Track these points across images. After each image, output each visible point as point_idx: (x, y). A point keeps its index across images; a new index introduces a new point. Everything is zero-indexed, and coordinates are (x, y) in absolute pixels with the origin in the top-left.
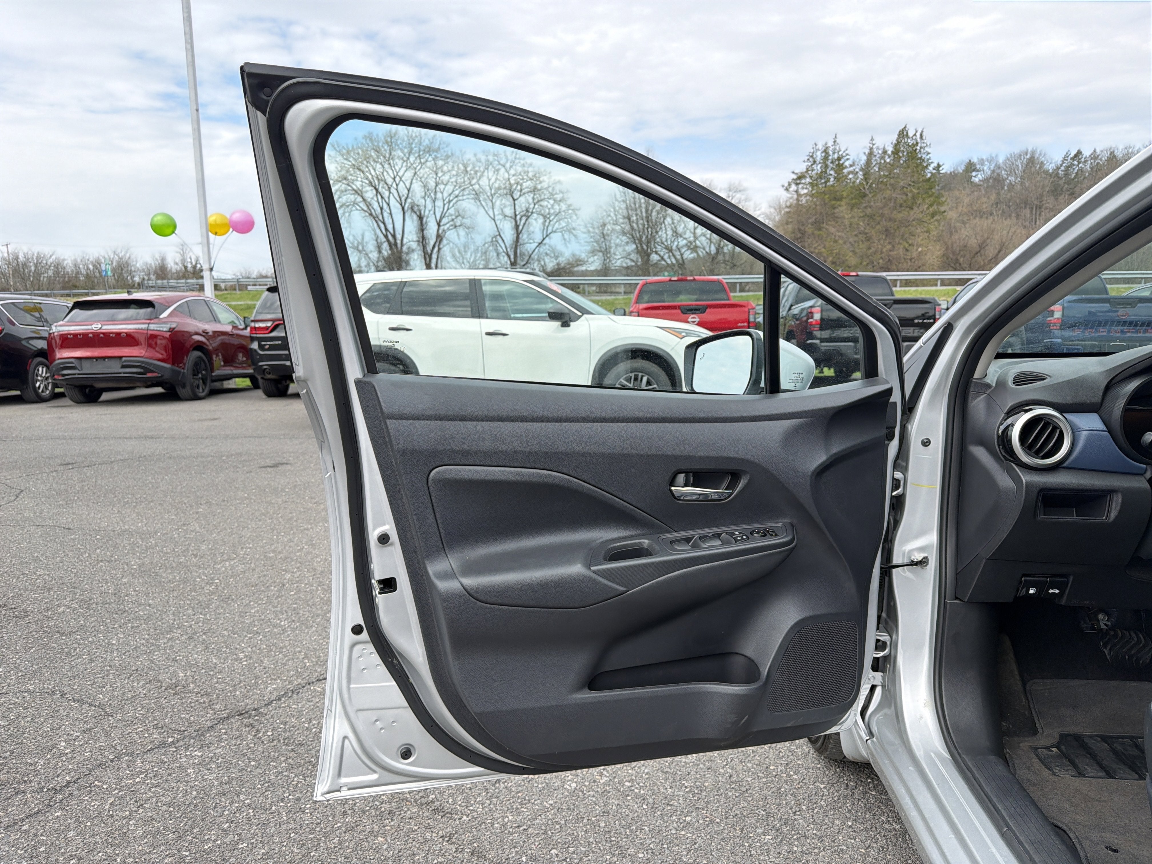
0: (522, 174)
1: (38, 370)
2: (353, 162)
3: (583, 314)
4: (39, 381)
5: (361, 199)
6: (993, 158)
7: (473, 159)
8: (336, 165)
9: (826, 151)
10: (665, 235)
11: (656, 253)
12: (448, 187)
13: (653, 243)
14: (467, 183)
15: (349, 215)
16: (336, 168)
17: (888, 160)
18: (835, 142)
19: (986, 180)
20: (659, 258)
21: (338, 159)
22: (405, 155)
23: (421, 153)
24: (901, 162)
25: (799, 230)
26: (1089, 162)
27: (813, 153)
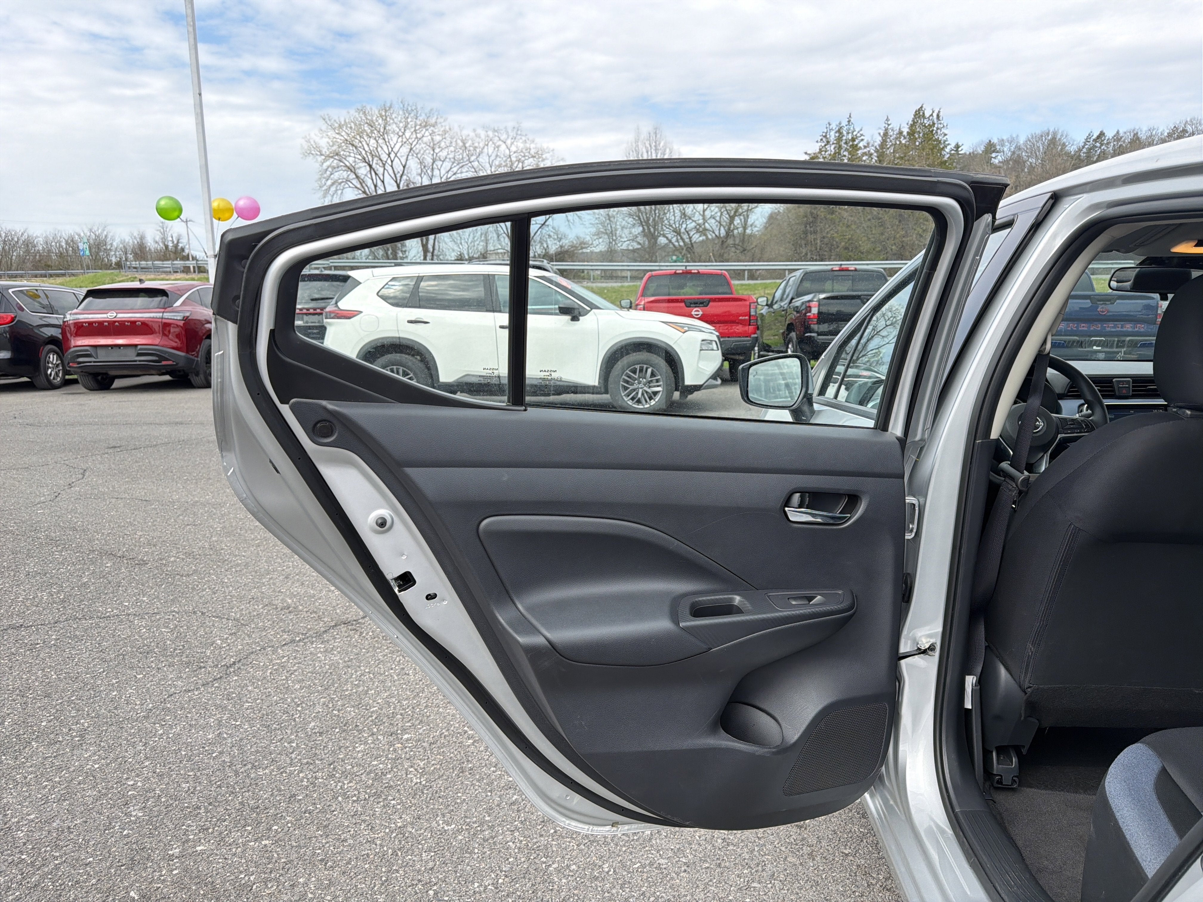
0: (524, 151)
1: (49, 357)
2: (346, 137)
3: (592, 309)
4: (50, 368)
5: (354, 176)
6: (1013, 138)
7: (472, 134)
8: (327, 140)
9: (839, 131)
10: (673, 218)
11: (664, 236)
12: (445, 164)
13: (660, 225)
14: (465, 160)
15: (342, 193)
16: (328, 143)
17: (903, 142)
18: (849, 121)
19: (1006, 162)
20: (666, 241)
21: (329, 134)
22: (400, 130)
23: (418, 127)
24: (917, 144)
25: (812, 213)
26: (1112, 144)
27: (826, 133)
